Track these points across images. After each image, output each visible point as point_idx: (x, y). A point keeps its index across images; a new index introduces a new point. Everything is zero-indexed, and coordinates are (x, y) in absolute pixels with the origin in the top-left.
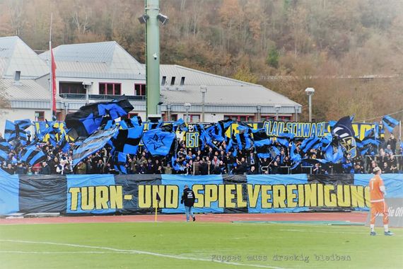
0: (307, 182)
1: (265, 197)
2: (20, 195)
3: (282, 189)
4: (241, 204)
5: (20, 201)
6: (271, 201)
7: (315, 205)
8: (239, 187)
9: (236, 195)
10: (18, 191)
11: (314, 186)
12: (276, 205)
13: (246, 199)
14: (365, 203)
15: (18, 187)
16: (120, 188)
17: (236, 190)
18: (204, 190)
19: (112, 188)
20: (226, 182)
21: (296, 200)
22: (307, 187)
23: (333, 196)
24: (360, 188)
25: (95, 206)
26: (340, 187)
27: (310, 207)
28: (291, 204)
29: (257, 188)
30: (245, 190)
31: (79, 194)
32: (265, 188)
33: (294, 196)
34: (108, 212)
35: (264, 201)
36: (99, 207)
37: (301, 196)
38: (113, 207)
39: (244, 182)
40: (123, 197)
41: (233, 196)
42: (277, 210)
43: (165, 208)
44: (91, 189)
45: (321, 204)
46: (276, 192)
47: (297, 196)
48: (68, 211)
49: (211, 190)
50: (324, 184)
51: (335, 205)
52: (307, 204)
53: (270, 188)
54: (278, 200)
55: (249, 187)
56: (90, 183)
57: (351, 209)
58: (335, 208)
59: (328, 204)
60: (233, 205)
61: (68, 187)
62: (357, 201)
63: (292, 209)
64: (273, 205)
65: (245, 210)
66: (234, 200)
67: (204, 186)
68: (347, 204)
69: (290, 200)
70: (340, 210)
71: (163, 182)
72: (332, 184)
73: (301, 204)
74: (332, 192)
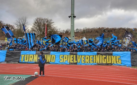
0: (97, 55)
1: (83, 59)
2: (6, 56)
3: (88, 57)
4: (75, 61)
5: (6, 58)
6: (84, 61)
7: (99, 62)
8: (75, 56)
9: (73, 59)
10: (6, 55)
11: (99, 56)
12: (86, 62)
13: (76, 60)
14: (116, 62)
15: (6, 54)
16: (37, 55)
17: (73, 57)
18: (63, 57)
19: (35, 55)
20: (71, 54)
21: (93, 61)
22: (97, 56)
23: (105, 59)
24: (115, 57)
25: (29, 61)
26: (108, 56)
27: (97, 63)
28: (91, 62)
29: (80, 56)
30: (76, 57)
31: (24, 57)
32: (83, 57)
33: (92, 59)
34: (32, 62)
35: (82, 61)
36: (30, 61)
37: (94, 60)
38: (34, 61)
39: (76, 54)
40: (38, 58)
41: (72, 59)
42: (86, 64)
43: (51, 62)
44: (28, 56)
45: (101, 62)
46: (86, 58)
47: (93, 59)
48: (20, 62)
49: (66, 57)
50: (102, 55)
51: (106, 63)
52: (96, 62)
53: (84, 56)
54: (87, 61)
55: (78, 56)
56: (28, 53)
57: (111, 64)
58: (106, 64)
59: (103, 62)
60: (72, 62)
61: (21, 54)
62: (114, 61)
63: (91, 64)
64: (85, 62)
65: (76, 64)
66: (73, 60)
67: (63, 55)
68: (110, 62)
69: (91, 61)
70: (107, 64)
71: (51, 54)
72: (105, 55)
73: (94, 62)
74: (105, 58)
